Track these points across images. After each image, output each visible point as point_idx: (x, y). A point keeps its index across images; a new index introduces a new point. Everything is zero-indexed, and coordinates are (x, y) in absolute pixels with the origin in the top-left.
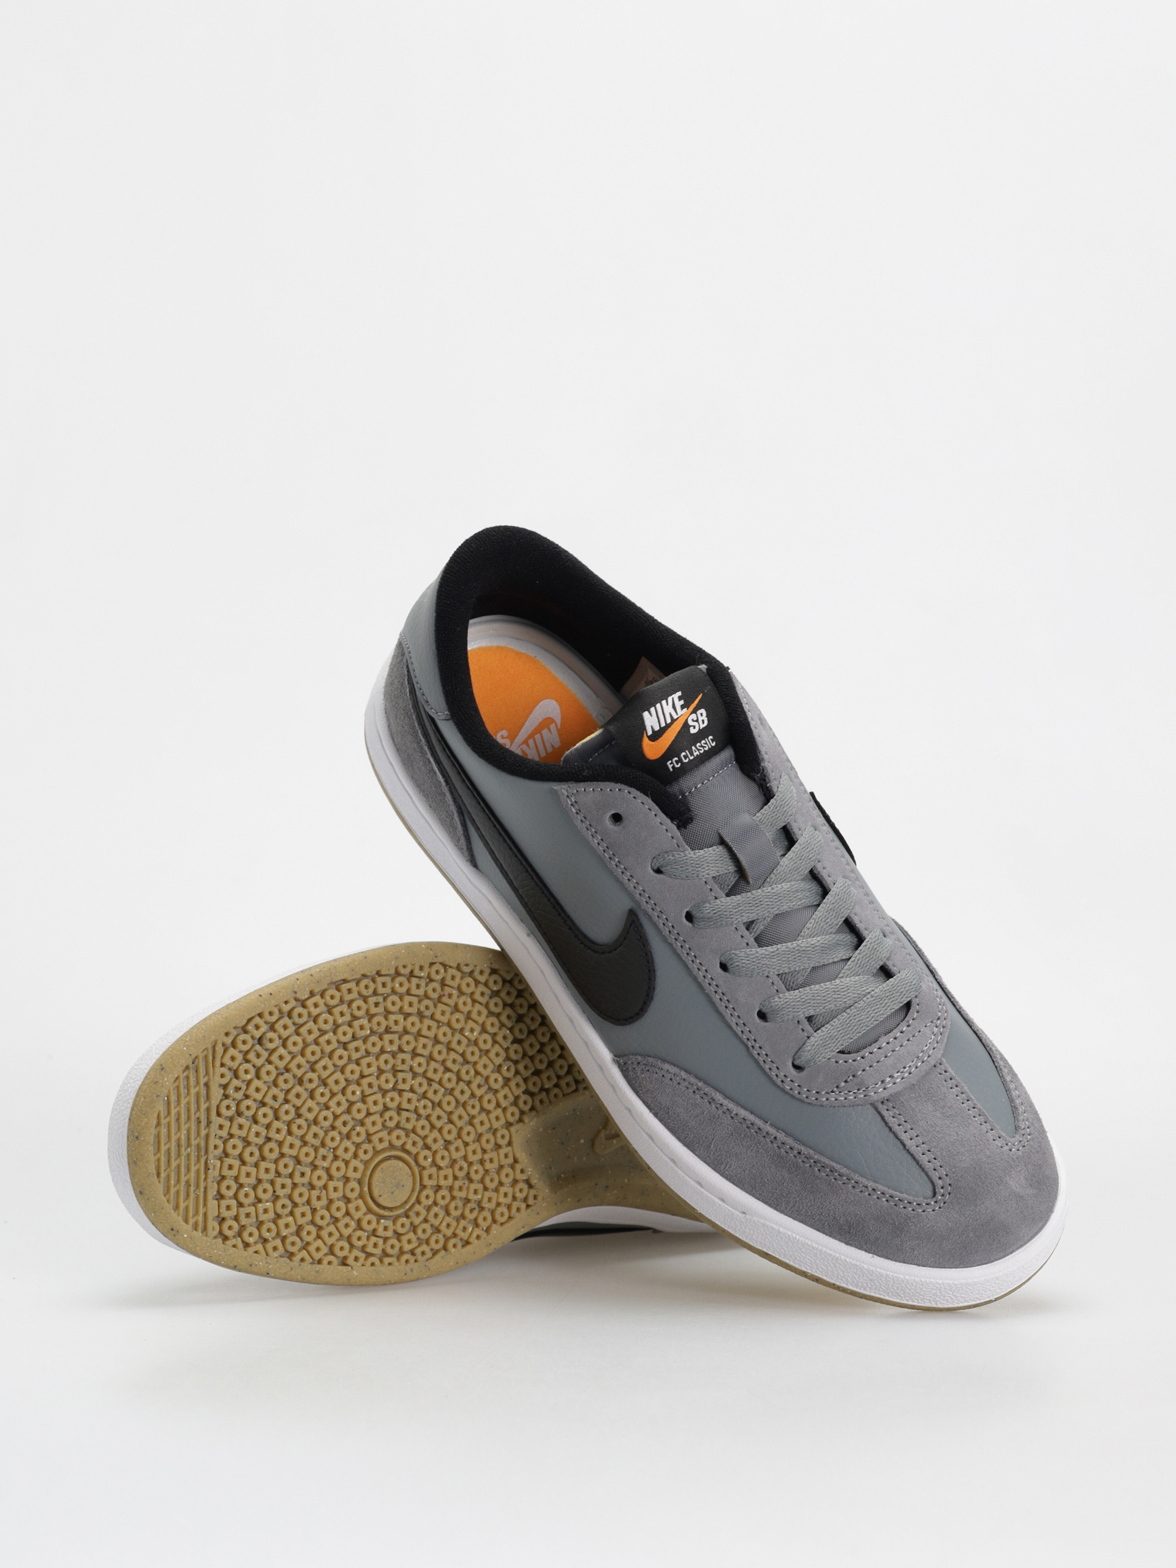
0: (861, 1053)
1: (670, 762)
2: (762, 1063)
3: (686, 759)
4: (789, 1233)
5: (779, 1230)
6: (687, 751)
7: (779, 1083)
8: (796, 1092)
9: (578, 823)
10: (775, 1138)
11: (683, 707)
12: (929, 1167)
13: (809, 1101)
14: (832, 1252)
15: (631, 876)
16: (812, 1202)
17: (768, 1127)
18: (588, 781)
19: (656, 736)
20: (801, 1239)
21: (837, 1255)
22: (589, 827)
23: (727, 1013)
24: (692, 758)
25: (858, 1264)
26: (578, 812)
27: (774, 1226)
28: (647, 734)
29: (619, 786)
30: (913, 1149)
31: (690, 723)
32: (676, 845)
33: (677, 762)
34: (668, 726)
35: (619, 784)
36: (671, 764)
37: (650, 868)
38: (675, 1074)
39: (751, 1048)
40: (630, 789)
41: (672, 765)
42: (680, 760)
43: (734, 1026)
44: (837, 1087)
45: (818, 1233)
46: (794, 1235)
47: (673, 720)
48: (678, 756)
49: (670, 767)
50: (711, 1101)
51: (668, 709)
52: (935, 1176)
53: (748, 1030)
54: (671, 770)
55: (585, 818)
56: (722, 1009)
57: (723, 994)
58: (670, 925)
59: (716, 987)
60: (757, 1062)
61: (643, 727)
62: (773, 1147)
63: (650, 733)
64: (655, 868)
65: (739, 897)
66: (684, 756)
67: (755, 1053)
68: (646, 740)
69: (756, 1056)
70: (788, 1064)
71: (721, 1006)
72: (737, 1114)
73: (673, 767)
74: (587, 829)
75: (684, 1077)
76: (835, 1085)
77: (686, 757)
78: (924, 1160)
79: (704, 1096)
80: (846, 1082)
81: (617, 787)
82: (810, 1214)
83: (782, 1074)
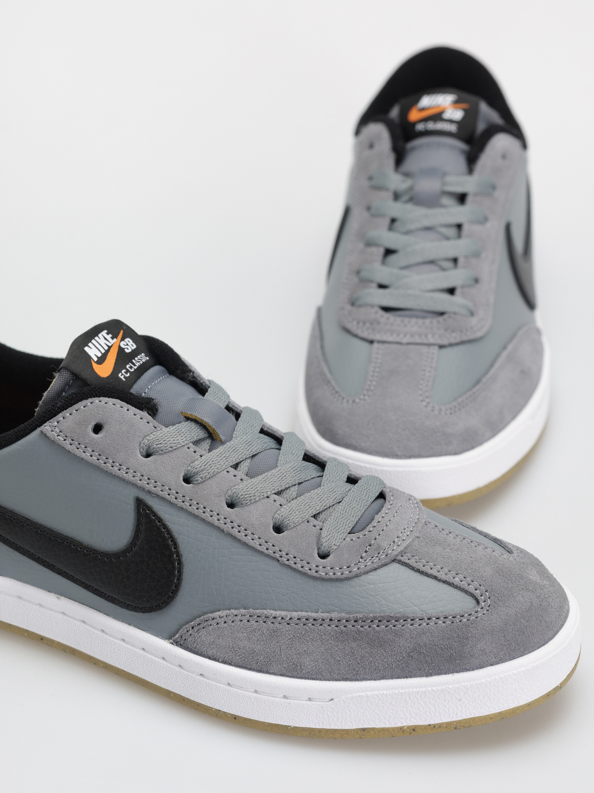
0: (368, 529)
1: (120, 374)
2: (294, 566)
3: (132, 369)
4: (377, 692)
5: (367, 695)
6: (130, 364)
7: (315, 574)
8: (331, 574)
9: (68, 447)
10: (331, 620)
11: (112, 338)
12: (464, 584)
13: (345, 576)
14: (418, 689)
15: (127, 469)
16: (384, 654)
17: (322, 614)
18: (63, 411)
19: (101, 360)
20: (388, 692)
21: (424, 689)
22: (79, 446)
23: (248, 540)
24: (136, 367)
25: (444, 687)
26: (65, 438)
27: (361, 694)
28: (94, 361)
29: (90, 400)
30: (444, 577)
31: (123, 346)
32: (153, 427)
33: (126, 373)
34: (107, 352)
35: (90, 399)
36: (121, 375)
37: (140, 455)
38: (226, 616)
39: (280, 559)
40: (99, 398)
41: (123, 376)
42: (127, 371)
43: (259, 548)
44: (362, 558)
45: (400, 680)
46: (381, 692)
47: (110, 347)
48: (126, 368)
49: (122, 377)
50: (265, 620)
51: (102, 341)
52: (471, 589)
53: (271, 545)
54: (124, 380)
55: (73, 440)
56: (244, 539)
57: (239, 526)
58: (175, 492)
59: (232, 524)
60: (289, 567)
61: (89, 357)
62: (333, 628)
63: (96, 359)
64: (144, 453)
65: (217, 450)
66: (129, 367)
67: (284, 559)
68: (95, 366)
69: (287, 563)
70: (315, 555)
71: (241, 536)
72: (291, 619)
73: (125, 377)
74: (78, 449)
75: (235, 614)
76: (360, 557)
77: (131, 367)
78: (457, 581)
79: (258, 619)
80: (366, 552)
81: (88, 402)
82: (386, 666)
83: (314, 566)
